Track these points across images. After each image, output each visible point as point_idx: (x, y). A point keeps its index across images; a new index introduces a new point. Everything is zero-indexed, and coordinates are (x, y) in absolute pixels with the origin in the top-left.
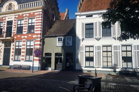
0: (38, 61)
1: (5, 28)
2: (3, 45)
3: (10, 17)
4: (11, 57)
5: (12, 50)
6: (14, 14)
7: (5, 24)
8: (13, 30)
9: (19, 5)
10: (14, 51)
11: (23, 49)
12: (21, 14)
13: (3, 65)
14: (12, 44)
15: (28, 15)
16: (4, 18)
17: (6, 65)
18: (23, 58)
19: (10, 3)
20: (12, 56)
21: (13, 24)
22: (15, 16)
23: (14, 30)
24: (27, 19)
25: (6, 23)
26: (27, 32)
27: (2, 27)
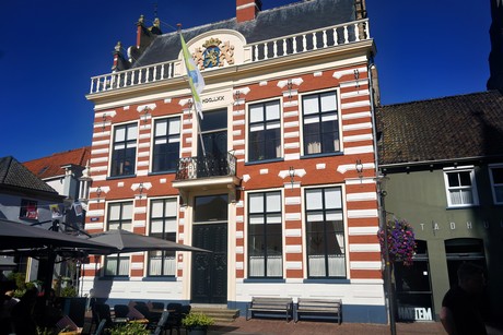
0: (382, 281)
1: (194, 140)
2: (189, 211)
3: (213, 96)
4: (233, 266)
5: (233, 235)
6: (231, 83)
7: (188, 126)
8: (230, 148)
9: (256, 44)
10: (244, 235)
11: (293, 225)
12: (263, 79)
13: (191, 301)
14: (232, 208)
15: (298, 81)
16: (183, 102)
17: (210, 303)
18: (296, 265)
19: (208, 38)
20: (239, 258)
21: (231, 123)
22: (235, 91)
23: (237, 146)
24: (296, 98)
25: (195, 121)
26: (302, 154)
27: (178, 135)
